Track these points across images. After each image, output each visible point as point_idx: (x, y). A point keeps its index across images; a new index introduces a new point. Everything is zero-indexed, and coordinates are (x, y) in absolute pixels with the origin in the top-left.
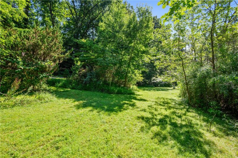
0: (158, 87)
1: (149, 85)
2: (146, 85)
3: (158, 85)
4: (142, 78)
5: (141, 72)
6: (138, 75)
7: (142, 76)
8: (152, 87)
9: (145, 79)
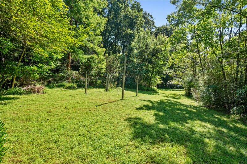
0: (174, 89)
1: (166, 87)
2: (164, 87)
3: (174, 87)
4: (161, 81)
5: (160, 77)
6: (158, 79)
7: (160, 80)
8: (169, 89)
9: (163, 82)
